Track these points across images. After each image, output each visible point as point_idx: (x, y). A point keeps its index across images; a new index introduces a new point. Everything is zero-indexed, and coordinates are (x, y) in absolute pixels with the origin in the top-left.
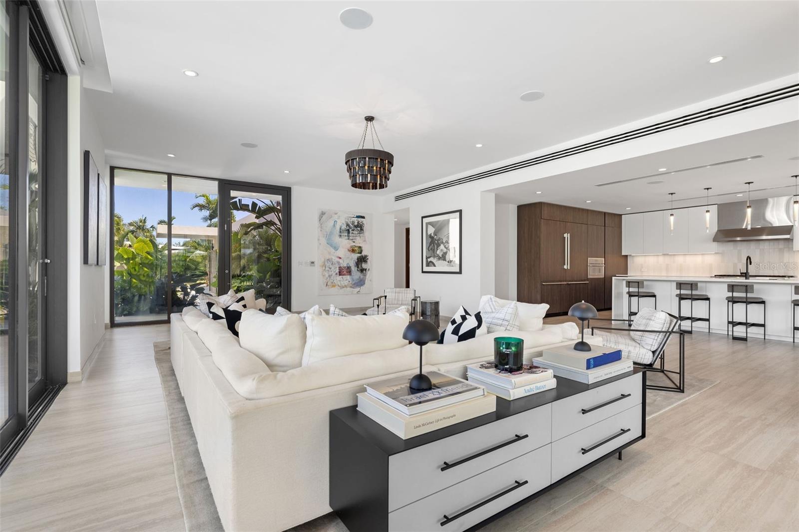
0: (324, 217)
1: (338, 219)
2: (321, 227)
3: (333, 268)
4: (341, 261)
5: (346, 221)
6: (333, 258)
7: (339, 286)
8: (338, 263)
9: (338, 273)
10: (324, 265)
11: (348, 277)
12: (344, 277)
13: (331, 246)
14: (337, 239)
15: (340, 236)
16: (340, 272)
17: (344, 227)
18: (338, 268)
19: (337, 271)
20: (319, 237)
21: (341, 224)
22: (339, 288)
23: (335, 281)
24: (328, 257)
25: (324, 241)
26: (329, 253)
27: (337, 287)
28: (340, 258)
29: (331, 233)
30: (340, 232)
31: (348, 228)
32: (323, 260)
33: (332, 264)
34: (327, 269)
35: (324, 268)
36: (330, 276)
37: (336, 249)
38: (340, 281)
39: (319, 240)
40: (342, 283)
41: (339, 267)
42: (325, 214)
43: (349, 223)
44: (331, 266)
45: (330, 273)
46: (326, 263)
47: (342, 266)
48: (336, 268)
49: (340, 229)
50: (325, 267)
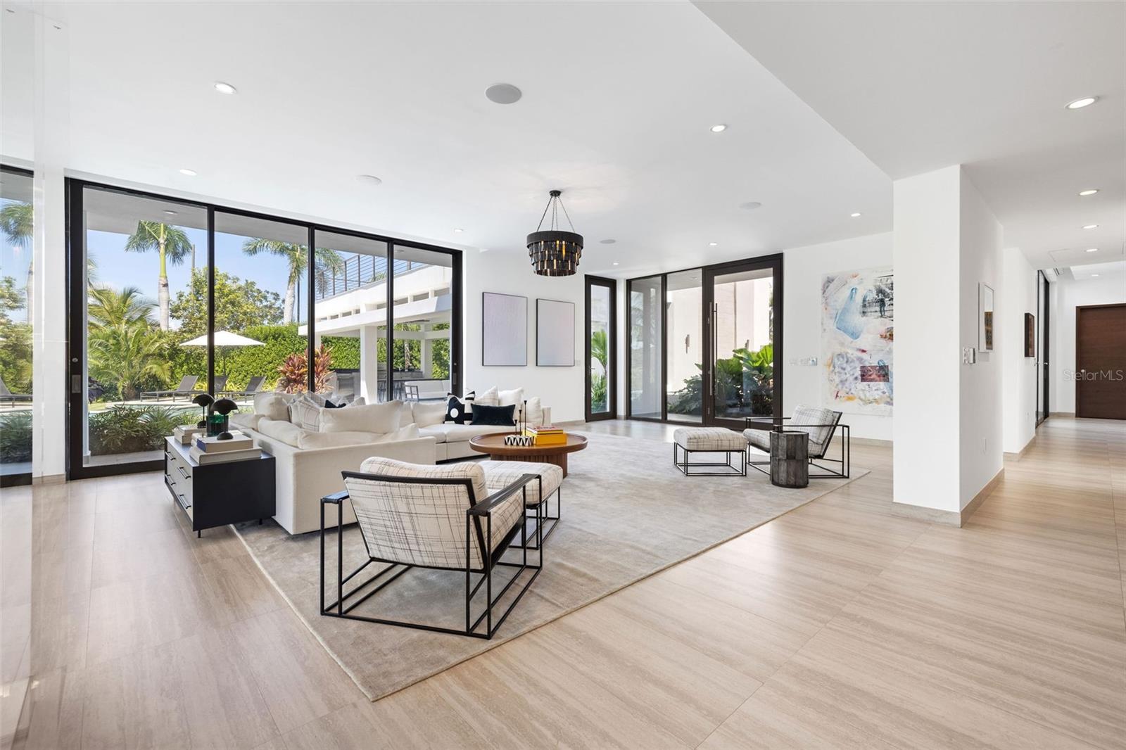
0: (831, 285)
1: (859, 284)
2: (826, 303)
3: (848, 369)
4: (864, 356)
5: (875, 286)
6: (850, 351)
7: (860, 398)
8: (860, 359)
9: (860, 377)
10: (832, 364)
11: (882, 385)
12: (872, 384)
13: (845, 331)
14: (856, 320)
15: (864, 312)
16: (862, 376)
17: (873, 296)
18: (859, 369)
19: (858, 373)
20: (823, 319)
21: (865, 292)
22: (861, 403)
23: (853, 391)
24: (838, 349)
25: (831, 325)
26: (842, 344)
27: (857, 400)
28: (864, 351)
29: (845, 311)
30: (864, 306)
31: (881, 296)
32: (829, 355)
33: (847, 362)
34: (837, 369)
35: (832, 368)
36: (842, 382)
37: (855, 335)
38: (863, 390)
39: (822, 324)
40: (868, 394)
41: (862, 367)
42: (833, 280)
43: (883, 287)
44: (845, 365)
45: (844, 377)
46: (836, 360)
47: (867, 364)
48: (855, 368)
49: (864, 300)
50: (834, 367)
